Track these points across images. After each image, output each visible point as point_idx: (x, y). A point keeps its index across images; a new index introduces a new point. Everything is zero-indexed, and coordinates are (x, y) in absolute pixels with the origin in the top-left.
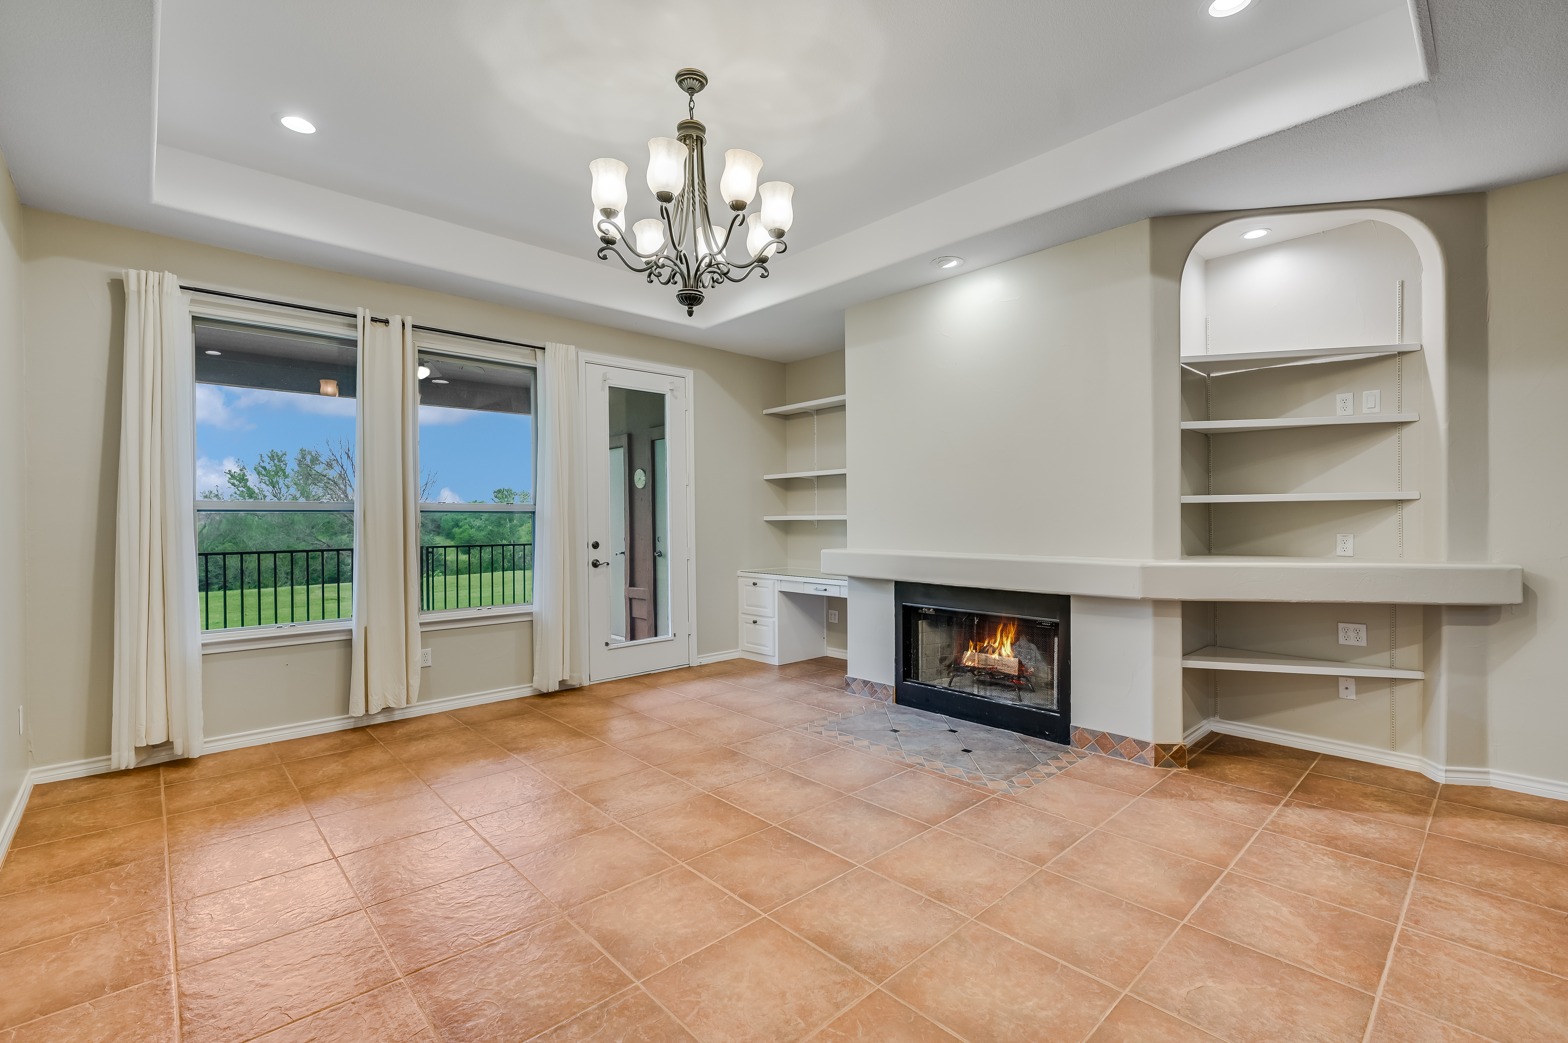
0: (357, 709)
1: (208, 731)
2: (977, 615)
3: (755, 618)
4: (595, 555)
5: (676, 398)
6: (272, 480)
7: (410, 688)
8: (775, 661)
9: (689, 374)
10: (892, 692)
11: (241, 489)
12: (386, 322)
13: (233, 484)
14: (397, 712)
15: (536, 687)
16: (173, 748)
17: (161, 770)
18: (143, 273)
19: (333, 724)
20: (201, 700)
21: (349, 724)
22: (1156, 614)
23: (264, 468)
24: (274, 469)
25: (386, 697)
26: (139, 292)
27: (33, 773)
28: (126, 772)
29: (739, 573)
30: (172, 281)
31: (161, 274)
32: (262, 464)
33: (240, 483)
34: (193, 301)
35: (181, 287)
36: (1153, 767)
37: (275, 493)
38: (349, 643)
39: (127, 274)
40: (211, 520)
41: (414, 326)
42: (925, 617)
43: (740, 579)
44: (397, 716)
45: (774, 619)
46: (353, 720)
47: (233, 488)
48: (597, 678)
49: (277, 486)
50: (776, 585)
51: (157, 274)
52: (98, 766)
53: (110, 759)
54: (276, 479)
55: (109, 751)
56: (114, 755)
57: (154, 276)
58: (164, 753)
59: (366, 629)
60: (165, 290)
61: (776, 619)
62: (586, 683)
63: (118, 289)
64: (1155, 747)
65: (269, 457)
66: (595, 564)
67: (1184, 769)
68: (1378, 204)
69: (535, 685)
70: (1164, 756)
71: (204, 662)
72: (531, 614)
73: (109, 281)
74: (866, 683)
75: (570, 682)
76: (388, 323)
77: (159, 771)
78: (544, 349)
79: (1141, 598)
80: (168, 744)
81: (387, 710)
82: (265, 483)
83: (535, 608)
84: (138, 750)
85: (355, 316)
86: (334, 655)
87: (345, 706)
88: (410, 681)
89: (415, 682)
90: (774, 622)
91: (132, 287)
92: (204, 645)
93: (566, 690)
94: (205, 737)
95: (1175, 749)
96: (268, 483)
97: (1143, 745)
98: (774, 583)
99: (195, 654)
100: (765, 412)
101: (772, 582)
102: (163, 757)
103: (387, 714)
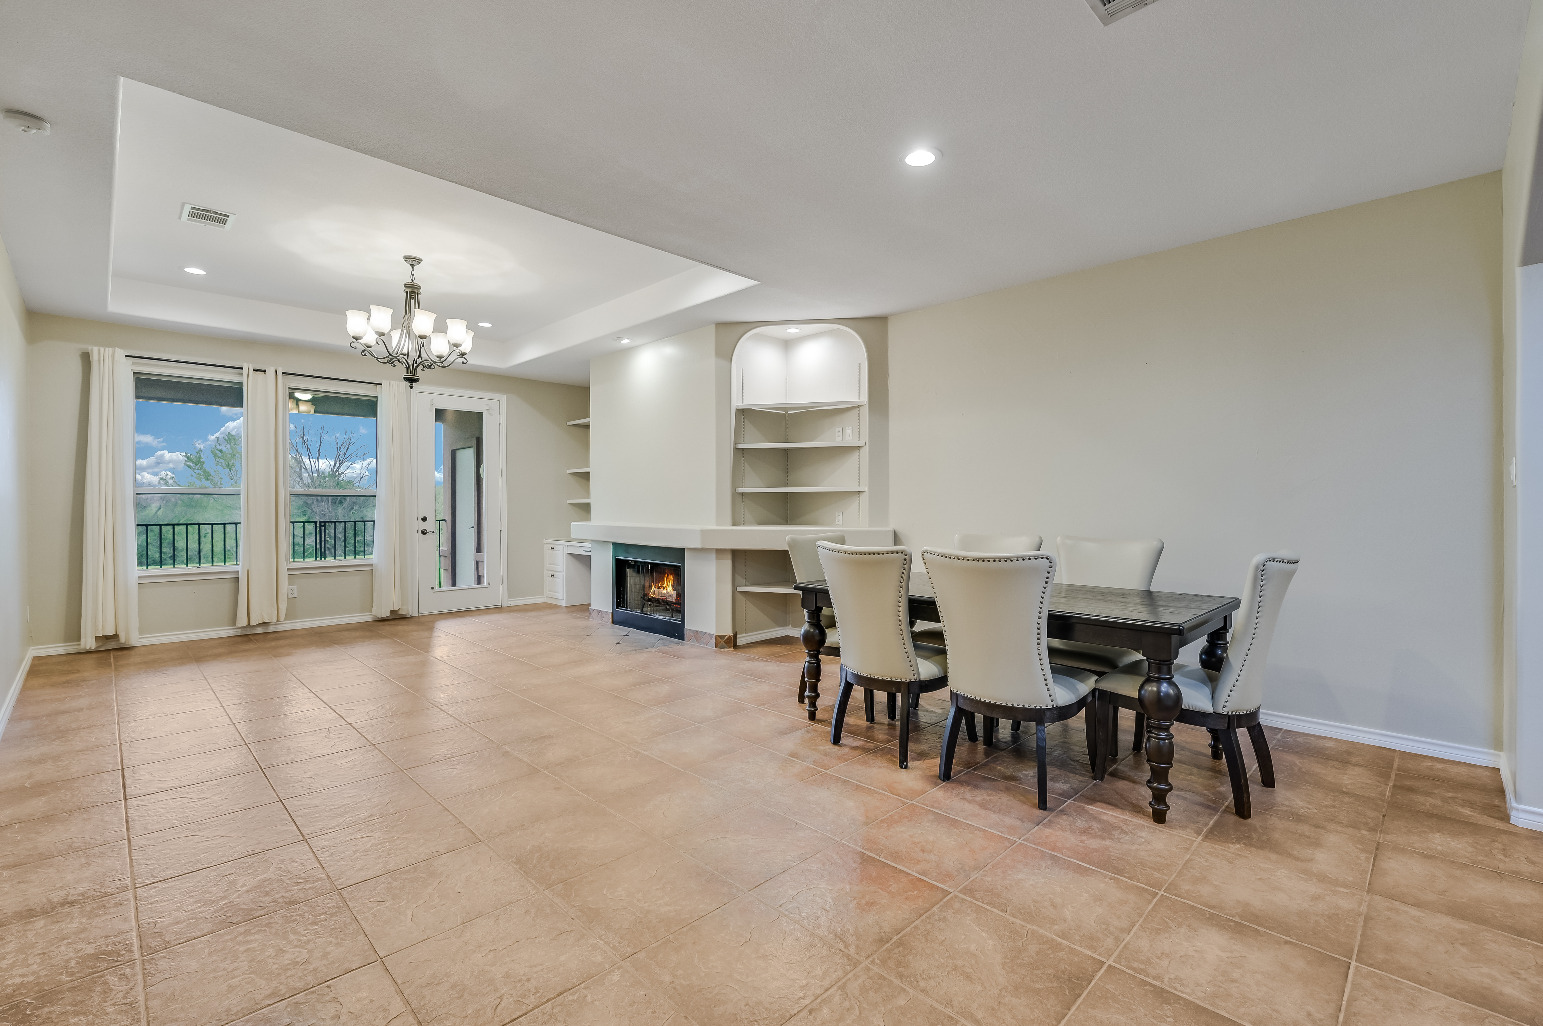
0: (242, 622)
1: (142, 631)
2: (650, 563)
3: (552, 573)
4: (423, 526)
5: (491, 415)
6: (228, 462)
7: (280, 610)
8: (564, 604)
9: (503, 398)
10: (610, 617)
11: (198, 471)
12: (264, 371)
13: (189, 467)
14: (271, 627)
15: (374, 614)
16: (119, 640)
17: (111, 652)
18: (102, 349)
19: (226, 632)
20: (137, 610)
21: (238, 632)
22: (717, 558)
23: (221, 451)
24: (231, 452)
25: (262, 615)
26: (99, 361)
27: (33, 650)
28: (90, 652)
29: (545, 541)
30: (120, 353)
31: (113, 349)
32: (219, 447)
33: (196, 465)
34: (133, 363)
35: (126, 356)
36: (714, 648)
37: (231, 476)
38: (237, 580)
39: (92, 350)
40: (167, 502)
41: (283, 373)
42: (630, 566)
43: (546, 545)
44: (272, 629)
45: (563, 573)
46: (240, 630)
47: (190, 471)
48: (424, 611)
49: (234, 469)
50: (565, 549)
51: (110, 349)
52: (72, 648)
53: (80, 644)
54: (232, 461)
55: (79, 639)
56: (82, 640)
57: (109, 351)
58: (113, 643)
59: (248, 571)
60: (116, 359)
61: (564, 573)
62: (416, 614)
63: (86, 358)
64: (716, 637)
65: (226, 440)
66: (424, 532)
67: (731, 649)
68: (834, 321)
69: (374, 613)
70: (721, 642)
71: (139, 588)
72: (371, 565)
73: (81, 354)
74: (599, 611)
75: (400, 612)
76: (266, 372)
77: (110, 653)
78: (381, 384)
79: (701, 548)
80: (116, 637)
81: (264, 624)
82: (221, 466)
83: (374, 562)
84: (97, 638)
85: (242, 368)
86: (228, 587)
87: (234, 621)
88: (280, 606)
89: (283, 607)
90: (564, 575)
91: (95, 358)
92: (139, 577)
93: (396, 617)
94: (140, 634)
95: (726, 637)
96: (224, 465)
97: (711, 635)
98: (563, 547)
99: (133, 582)
100: (569, 423)
101: (562, 546)
102: (112, 645)
103: (264, 627)
